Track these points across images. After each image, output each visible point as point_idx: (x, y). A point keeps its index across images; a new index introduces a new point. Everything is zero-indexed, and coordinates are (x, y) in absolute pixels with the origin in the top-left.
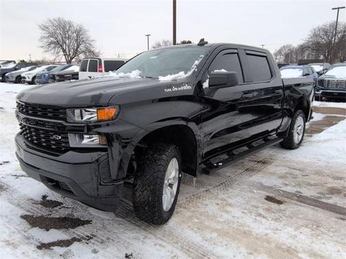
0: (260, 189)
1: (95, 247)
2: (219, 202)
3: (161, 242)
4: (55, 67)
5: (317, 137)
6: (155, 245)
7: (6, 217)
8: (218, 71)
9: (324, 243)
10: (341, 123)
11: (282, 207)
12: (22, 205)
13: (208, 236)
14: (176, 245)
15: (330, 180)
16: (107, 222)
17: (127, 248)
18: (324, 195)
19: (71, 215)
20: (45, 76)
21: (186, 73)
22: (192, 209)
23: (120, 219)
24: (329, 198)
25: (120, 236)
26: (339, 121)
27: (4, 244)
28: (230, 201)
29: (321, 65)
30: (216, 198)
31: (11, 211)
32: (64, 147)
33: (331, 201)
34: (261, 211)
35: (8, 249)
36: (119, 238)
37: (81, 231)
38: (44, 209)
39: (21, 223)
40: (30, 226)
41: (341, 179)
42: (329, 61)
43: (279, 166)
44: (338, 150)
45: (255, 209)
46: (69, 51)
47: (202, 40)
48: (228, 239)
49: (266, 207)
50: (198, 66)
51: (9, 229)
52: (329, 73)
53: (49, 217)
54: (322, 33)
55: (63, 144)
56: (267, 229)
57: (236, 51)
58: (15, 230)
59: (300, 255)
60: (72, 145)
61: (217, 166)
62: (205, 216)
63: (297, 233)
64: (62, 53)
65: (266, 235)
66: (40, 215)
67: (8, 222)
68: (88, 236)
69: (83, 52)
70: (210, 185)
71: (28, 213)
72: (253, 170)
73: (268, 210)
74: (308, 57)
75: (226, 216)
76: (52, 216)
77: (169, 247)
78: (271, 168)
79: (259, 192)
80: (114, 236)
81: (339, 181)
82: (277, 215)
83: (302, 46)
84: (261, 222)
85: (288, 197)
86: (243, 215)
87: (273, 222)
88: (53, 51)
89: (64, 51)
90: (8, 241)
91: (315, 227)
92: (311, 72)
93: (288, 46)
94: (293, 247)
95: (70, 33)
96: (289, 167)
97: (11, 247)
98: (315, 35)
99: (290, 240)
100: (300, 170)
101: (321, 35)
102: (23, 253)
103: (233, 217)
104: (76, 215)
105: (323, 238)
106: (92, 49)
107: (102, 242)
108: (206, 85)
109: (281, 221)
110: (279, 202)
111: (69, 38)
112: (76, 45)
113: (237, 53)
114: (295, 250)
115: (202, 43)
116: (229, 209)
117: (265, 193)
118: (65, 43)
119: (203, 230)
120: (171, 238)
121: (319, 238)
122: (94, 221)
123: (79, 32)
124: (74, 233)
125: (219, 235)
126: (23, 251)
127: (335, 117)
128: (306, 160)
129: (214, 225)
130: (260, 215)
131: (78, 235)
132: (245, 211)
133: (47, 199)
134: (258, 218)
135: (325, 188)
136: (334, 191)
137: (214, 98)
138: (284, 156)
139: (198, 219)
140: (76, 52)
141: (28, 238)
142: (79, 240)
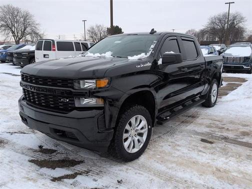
0: (195, 134)
1: (94, 177)
2: (171, 144)
3: (139, 172)
4: (10, 46)
5: (224, 98)
6: (136, 173)
7: (18, 161)
8: (168, 52)
9: (246, 166)
10: (239, 88)
11: (214, 145)
12: (26, 154)
13: (170, 166)
14: (150, 173)
15: (241, 127)
16: (96, 162)
17: (116, 176)
18: (239, 136)
19: (66, 158)
20: (2, 54)
21: (146, 54)
22: (153, 149)
23: (105, 159)
24: (242, 139)
25: (109, 169)
26: (238, 86)
27: (25, 180)
28: (178, 143)
29: (219, 46)
30: (167, 142)
31: (20, 157)
32: (70, 107)
33: (244, 140)
34: (200, 149)
35: (31, 183)
36: (109, 171)
37: (79, 168)
38: (44, 155)
39: (32, 165)
40: (39, 167)
41: (248, 126)
42: (223, 42)
43: (205, 119)
44: (242, 107)
45: (196, 147)
46: (18, 33)
47: (153, 30)
48: (184, 167)
49: (203, 146)
50: (154, 49)
51: (24, 170)
52: (228, 52)
53: (51, 160)
54: (217, 21)
55: (70, 105)
56: (208, 160)
57: (176, 38)
58: (29, 170)
59: (233, 174)
60: (77, 105)
61: (166, 119)
62: (164, 153)
63: (227, 161)
64: (11, 34)
65: (208, 163)
66: (43, 159)
67: (21, 165)
68: (86, 171)
69: (29, 33)
70: (160, 133)
71: (33, 159)
72: (187, 122)
73: (205, 148)
74: (207, 39)
75: (178, 153)
76: (53, 159)
77: (145, 174)
78: (199, 120)
79: (195, 136)
80: (105, 169)
81: (247, 127)
82: (212, 151)
83: (203, 31)
84: (202, 156)
85: (216, 139)
86: (189, 151)
87: (210, 155)
88: (3, 32)
89: (13, 32)
90: (27, 178)
91: (238, 156)
92: (213, 51)
93: (192, 31)
94: (227, 169)
95: (18, 17)
96: (211, 119)
97: (32, 181)
98: (213, 23)
99: (224, 166)
100: (219, 121)
101: (216, 22)
102: (43, 185)
103: (183, 153)
104: (71, 158)
105: (245, 163)
106: (38, 31)
107: (98, 174)
108: (160, 62)
109: (215, 155)
110: (211, 143)
111: (17, 22)
112: (23, 28)
113: (177, 39)
114: (229, 171)
115: (153, 32)
116: (178, 148)
117: (200, 137)
118: (14, 26)
119: (165, 162)
120: (145, 169)
121: (242, 163)
122: (86, 161)
123: (26, 17)
124: (74, 169)
125: (177, 165)
126: (42, 183)
127: (234, 84)
128: (222, 114)
129: (172, 159)
130: (200, 151)
131: (78, 171)
132: (190, 149)
133: (44, 148)
134: (200, 153)
135: (238, 132)
136: (245, 134)
137: (165, 72)
138: (205, 112)
139: (159, 155)
140: (23, 34)
141: (42, 175)
142: (80, 174)
